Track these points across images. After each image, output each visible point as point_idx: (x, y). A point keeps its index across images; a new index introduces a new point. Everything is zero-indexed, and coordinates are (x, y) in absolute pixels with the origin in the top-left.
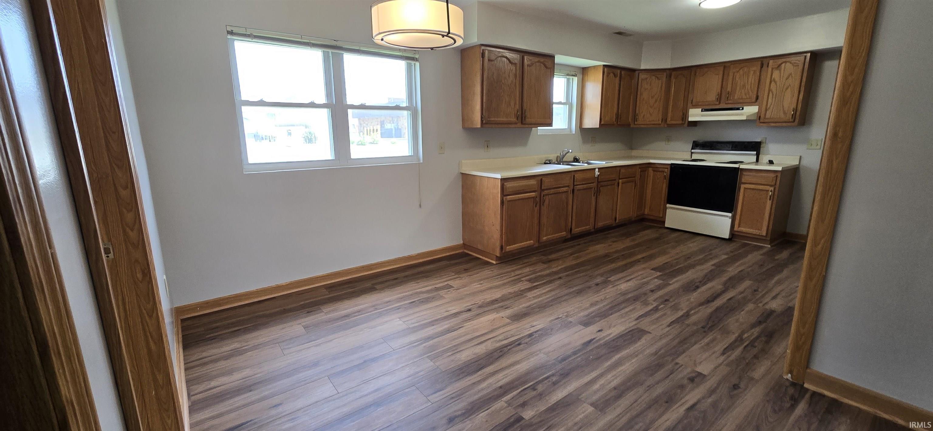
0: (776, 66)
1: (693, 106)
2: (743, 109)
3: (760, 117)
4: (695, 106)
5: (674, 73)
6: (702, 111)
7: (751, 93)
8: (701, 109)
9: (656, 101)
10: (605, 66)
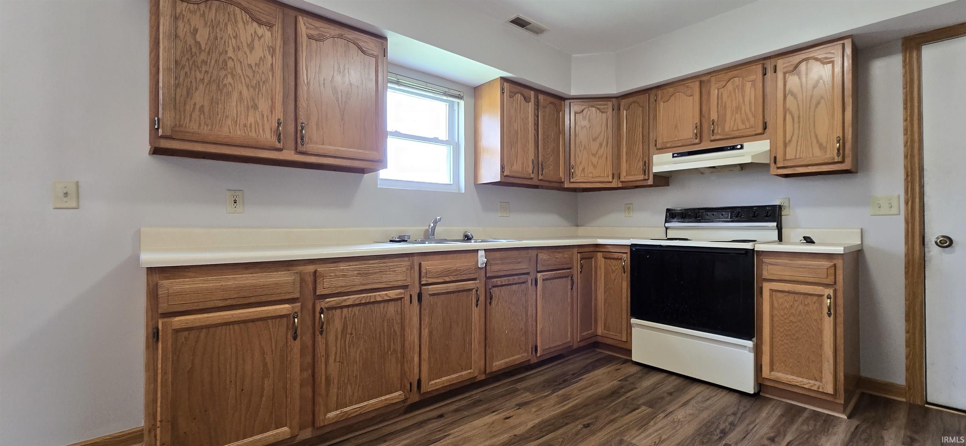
0: (791, 68)
1: (657, 149)
2: (742, 148)
3: (775, 158)
4: (662, 149)
5: (623, 102)
6: (673, 157)
7: (752, 120)
8: (671, 154)
9: (601, 145)
10: (504, 79)
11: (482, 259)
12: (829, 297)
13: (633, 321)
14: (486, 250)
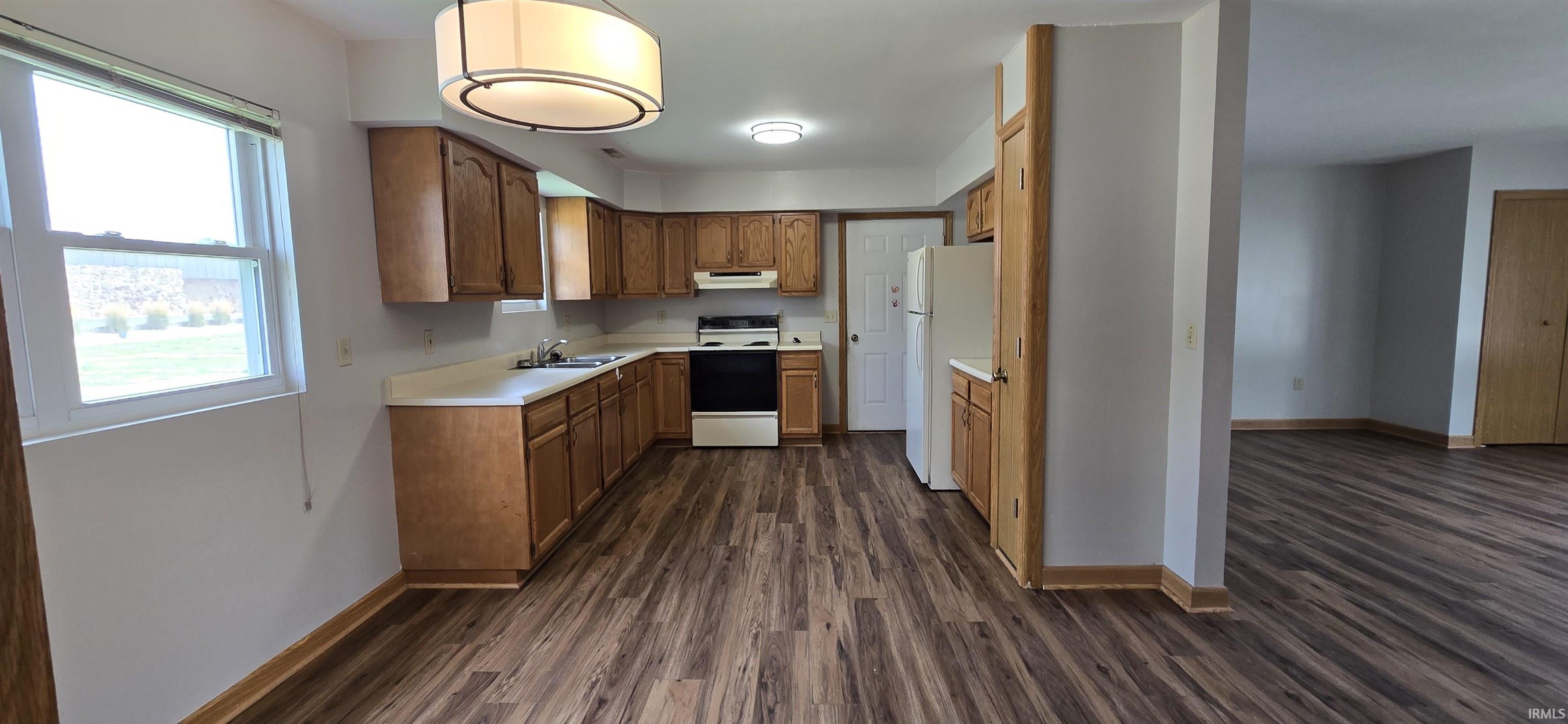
0: (789, 224)
1: (698, 268)
2: (760, 275)
3: (781, 284)
4: (702, 269)
5: (665, 221)
6: (711, 276)
7: (766, 255)
8: (709, 273)
9: (647, 258)
10: (589, 199)
11: (618, 376)
12: (816, 376)
13: (694, 413)
14: (619, 368)
